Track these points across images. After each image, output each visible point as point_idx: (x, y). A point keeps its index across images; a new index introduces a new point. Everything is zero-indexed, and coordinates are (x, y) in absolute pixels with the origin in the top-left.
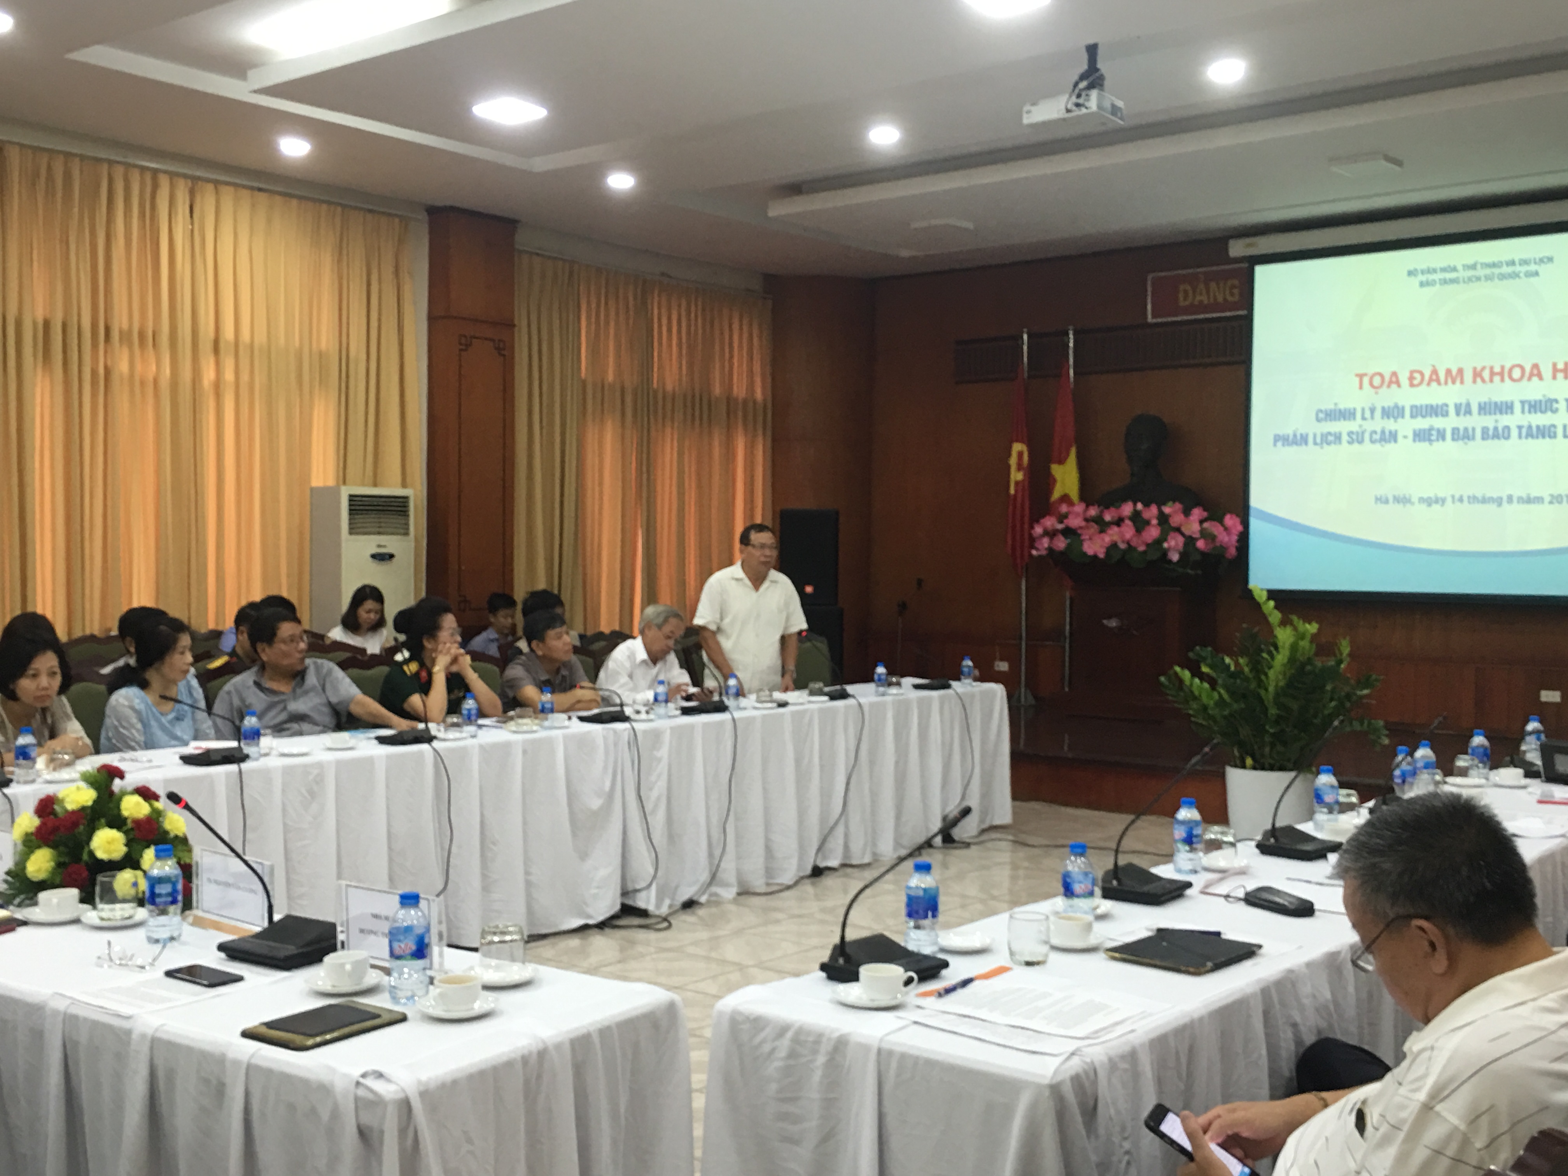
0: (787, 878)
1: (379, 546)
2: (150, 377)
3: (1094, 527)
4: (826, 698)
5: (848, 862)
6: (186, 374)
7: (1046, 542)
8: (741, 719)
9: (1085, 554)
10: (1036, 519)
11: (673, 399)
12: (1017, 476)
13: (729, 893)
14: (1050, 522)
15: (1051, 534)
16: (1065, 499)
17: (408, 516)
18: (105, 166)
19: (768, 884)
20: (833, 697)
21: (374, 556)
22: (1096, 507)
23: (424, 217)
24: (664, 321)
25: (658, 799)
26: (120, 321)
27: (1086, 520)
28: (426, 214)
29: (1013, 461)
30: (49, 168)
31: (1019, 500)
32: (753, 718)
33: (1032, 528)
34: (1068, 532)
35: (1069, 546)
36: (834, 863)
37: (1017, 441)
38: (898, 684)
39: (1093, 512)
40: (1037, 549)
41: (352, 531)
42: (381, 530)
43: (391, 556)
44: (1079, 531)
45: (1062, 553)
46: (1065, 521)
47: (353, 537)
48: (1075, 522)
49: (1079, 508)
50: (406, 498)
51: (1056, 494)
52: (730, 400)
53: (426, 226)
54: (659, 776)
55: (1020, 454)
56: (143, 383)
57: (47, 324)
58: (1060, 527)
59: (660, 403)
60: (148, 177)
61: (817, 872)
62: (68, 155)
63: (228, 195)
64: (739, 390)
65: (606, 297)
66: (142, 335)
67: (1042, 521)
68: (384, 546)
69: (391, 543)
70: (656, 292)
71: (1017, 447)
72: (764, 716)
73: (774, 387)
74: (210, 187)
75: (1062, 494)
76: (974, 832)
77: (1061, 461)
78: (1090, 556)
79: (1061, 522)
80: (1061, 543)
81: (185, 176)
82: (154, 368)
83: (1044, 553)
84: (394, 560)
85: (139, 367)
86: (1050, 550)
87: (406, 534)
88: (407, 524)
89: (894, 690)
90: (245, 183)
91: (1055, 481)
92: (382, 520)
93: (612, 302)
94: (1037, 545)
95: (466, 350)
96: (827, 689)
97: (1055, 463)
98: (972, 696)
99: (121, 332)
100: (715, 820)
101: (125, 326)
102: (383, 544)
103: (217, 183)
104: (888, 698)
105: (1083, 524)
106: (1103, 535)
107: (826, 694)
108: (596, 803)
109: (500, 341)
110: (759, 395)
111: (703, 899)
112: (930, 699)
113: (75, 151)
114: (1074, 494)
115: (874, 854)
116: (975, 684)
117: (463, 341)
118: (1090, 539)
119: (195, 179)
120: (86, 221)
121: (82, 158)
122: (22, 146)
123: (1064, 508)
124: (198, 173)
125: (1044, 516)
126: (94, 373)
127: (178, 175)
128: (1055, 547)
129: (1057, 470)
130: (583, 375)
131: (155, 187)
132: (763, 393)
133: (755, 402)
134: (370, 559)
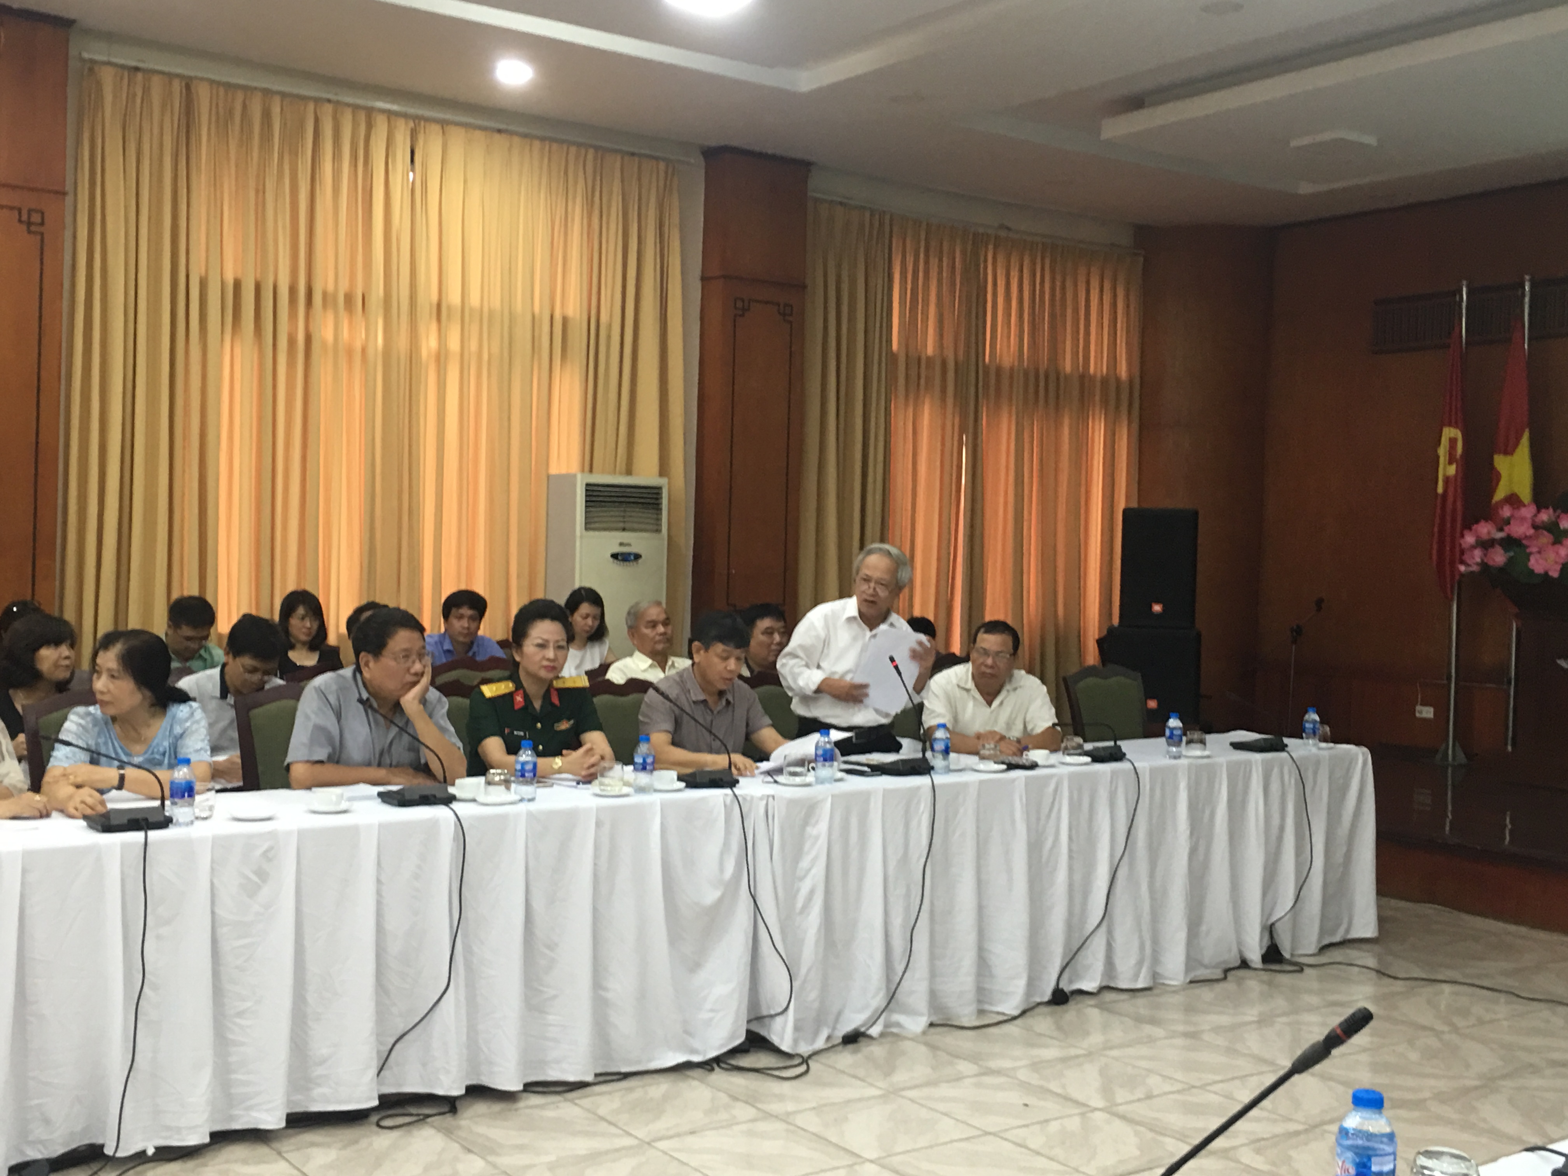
0: (1011, 1007)
1: (621, 544)
2: (358, 345)
3: (1546, 538)
4: (1088, 759)
5: (1112, 985)
6: (402, 342)
7: (1478, 554)
8: (944, 786)
9: (1532, 571)
10: (1468, 526)
11: (1011, 377)
12: (1448, 470)
13: (915, 1024)
14: (1485, 529)
15: (1486, 545)
16: (1513, 500)
17: (661, 509)
18: (311, 106)
19: (981, 1012)
20: (1098, 757)
21: (615, 556)
22: (1551, 510)
23: (698, 162)
24: (1001, 283)
25: (812, 892)
26: (325, 280)
27: (1535, 527)
28: (702, 158)
29: (1443, 451)
30: (245, 106)
31: (1450, 499)
32: (965, 785)
33: (1462, 536)
34: (1510, 543)
35: (1510, 560)
36: (1089, 984)
37: (1450, 425)
38: (1203, 742)
39: (1545, 516)
40: (1467, 565)
41: (589, 525)
42: (627, 525)
43: (637, 557)
44: (1524, 542)
45: (1502, 570)
46: (1506, 528)
47: (591, 533)
48: (1519, 530)
49: (1528, 512)
50: (660, 488)
51: (1500, 494)
52: (1084, 378)
53: (703, 172)
54: (815, 860)
55: (1453, 442)
56: (350, 352)
57: (237, 285)
58: (1500, 535)
59: (993, 382)
60: (362, 117)
61: (1060, 998)
62: (267, 93)
63: (457, 137)
64: (1097, 366)
65: (927, 256)
66: (349, 299)
67: (1474, 527)
68: (629, 545)
69: (636, 542)
70: (991, 247)
71: (1449, 433)
72: (981, 782)
73: (1143, 363)
74: (436, 128)
75: (1509, 493)
76: (1312, 949)
77: (1509, 451)
78: (1539, 575)
79: (1501, 530)
80: (1499, 557)
81: (405, 116)
82: (363, 336)
83: (1475, 568)
84: (640, 561)
85: (345, 333)
86: (1484, 566)
87: (658, 531)
88: (659, 520)
89: (1196, 751)
90: (479, 122)
91: (1498, 476)
92: (628, 514)
93: (934, 262)
94: (1466, 557)
95: (742, 315)
96: (1088, 746)
97: (1499, 453)
98: (1318, 762)
99: (325, 294)
100: (897, 922)
101: (331, 288)
102: (625, 541)
103: (444, 124)
104: (1183, 762)
105: (1531, 532)
106: (1557, 546)
107: (1087, 754)
108: (711, 896)
109: (786, 305)
110: (1123, 371)
111: (874, 1031)
112: (1249, 763)
113: (276, 87)
114: (1525, 493)
115: (1155, 975)
116: (1323, 745)
117: (739, 304)
118: (1539, 552)
119: (417, 118)
120: (286, 167)
121: (283, 95)
122: (212, 82)
123: (1506, 512)
124: (420, 112)
125: (1477, 522)
126: (292, 342)
127: (397, 114)
128: (1491, 563)
129: (1501, 462)
130: (895, 346)
131: (370, 126)
132: (1129, 369)
133: (1118, 380)
134: (611, 560)
